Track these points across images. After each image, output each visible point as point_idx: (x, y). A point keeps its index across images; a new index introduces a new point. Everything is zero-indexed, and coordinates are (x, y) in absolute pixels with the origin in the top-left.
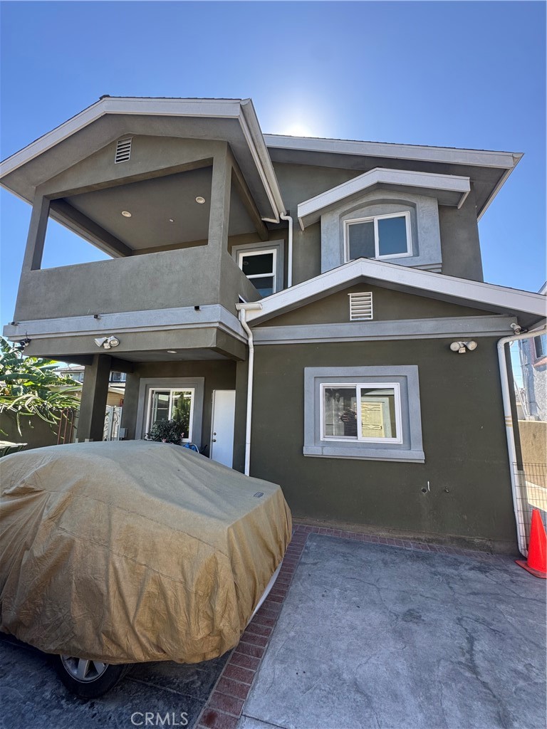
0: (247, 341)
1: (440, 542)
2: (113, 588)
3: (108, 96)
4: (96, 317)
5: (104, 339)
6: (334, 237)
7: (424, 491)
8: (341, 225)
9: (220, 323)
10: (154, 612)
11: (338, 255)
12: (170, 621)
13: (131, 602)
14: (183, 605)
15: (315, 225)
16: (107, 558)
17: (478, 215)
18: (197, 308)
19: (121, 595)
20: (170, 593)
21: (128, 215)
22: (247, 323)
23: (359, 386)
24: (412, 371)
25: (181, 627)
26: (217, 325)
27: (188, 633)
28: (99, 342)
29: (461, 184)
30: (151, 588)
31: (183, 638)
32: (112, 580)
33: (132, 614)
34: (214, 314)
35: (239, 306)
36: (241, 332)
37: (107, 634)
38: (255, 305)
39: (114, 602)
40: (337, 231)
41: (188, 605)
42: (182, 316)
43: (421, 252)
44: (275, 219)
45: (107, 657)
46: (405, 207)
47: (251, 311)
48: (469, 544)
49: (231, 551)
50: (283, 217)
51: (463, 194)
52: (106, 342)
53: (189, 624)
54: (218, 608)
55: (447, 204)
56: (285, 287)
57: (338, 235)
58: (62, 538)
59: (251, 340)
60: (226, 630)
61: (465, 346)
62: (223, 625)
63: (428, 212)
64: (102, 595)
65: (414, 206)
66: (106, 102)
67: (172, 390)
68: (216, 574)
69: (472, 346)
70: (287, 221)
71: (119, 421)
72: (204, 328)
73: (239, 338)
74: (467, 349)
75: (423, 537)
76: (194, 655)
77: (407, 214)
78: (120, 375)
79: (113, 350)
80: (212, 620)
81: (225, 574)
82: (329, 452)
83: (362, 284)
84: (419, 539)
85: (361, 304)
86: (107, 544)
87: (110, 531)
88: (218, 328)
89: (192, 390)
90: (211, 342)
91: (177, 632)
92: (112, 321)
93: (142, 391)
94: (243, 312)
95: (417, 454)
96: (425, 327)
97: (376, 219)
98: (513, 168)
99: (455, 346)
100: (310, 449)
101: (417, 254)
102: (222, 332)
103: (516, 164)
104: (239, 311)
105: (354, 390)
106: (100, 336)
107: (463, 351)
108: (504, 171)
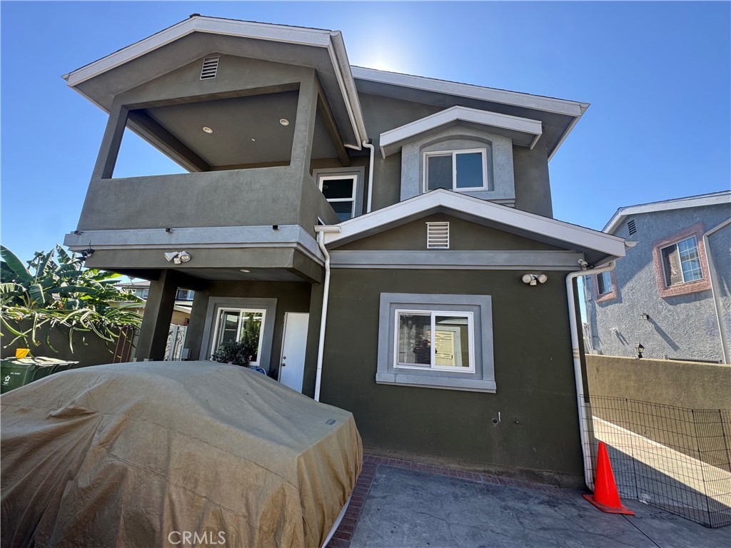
0: (324, 264)
1: (510, 475)
2: (167, 522)
3: (198, 15)
4: (168, 230)
5: (175, 253)
6: (414, 168)
7: (495, 421)
8: (421, 156)
9: (298, 243)
11: (417, 184)
14: (245, 542)
15: (396, 154)
17: (549, 156)
18: (275, 227)
20: (231, 529)
21: (209, 131)
22: (325, 245)
23: (434, 314)
24: (485, 301)
26: (295, 245)
28: (169, 256)
29: (534, 127)
30: (210, 522)
32: (166, 515)
34: (292, 234)
35: (317, 228)
36: (319, 254)
38: (333, 228)
40: (417, 162)
41: (251, 542)
42: (260, 234)
43: (496, 188)
44: (358, 146)
46: (482, 144)
47: (329, 234)
48: (538, 478)
49: (301, 482)
50: (365, 145)
51: (535, 136)
52: (176, 256)
54: (283, 545)
55: (521, 144)
56: (364, 212)
57: (417, 166)
58: (112, 467)
59: (328, 263)
61: (536, 279)
63: (503, 150)
64: (154, 531)
65: (490, 144)
66: (196, 20)
67: (243, 311)
68: (283, 507)
69: (543, 279)
70: (369, 149)
71: (183, 341)
72: (281, 248)
73: (316, 260)
74: (538, 282)
75: (493, 470)
77: (483, 151)
78: (186, 293)
79: (183, 266)
81: (293, 507)
82: (402, 380)
83: (440, 213)
84: (489, 472)
85: (438, 233)
88: (296, 249)
89: (264, 312)
90: (287, 262)
92: (185, 235)
93: (210, 311)
94: (322, 234)
95: (488, 384)
96: (499, 259)
97: (455, 153)
98: (581, 116)
99: (527, 278)
100: (383, 377)
101: (492, 188)
102: (299, 253)
103: (582, 113)
104: (317, 233)
105: (429, 318)
106: (170, 250)
107: (534, 283)
108: (573, 118)
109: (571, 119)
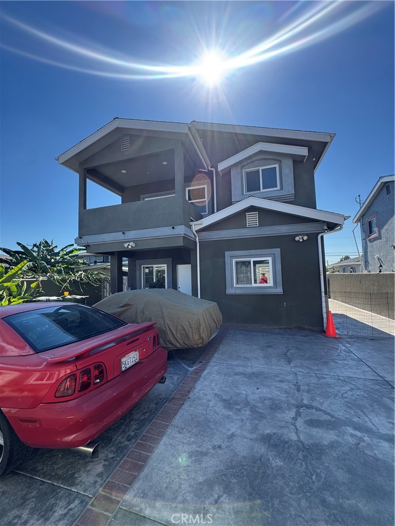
0: (196, 240)
1: (290, 329)
2: (168, 329)
3: (118, 118)
4: (123, 233)
5: (128, 243)
6: (238, 182)
7: (283, 307)
8: (242, 173)
9: (184, 234)
10: (181, 334)
11: (240, 190)
12: (187, 336)
13: (174, 332)
14: (190, 330)
15: (228, 172)
16: (164, 321)
17: (314, 168)
18: (173, 228)
19: (171, 330)
20: (186, 329)
21: (125, 172)
22: (196, 231)
23: (252, 260)
24: (277, 251)
25: (191, 337)
26: (183, 235)
27: (193, 338)
28: (126, 245)
29: (303, 151)
30: (180, 328)
31: (192, 340)
32: (167, 327)
33: (175, 334)
34: (181, 230)
35: (191, 223)
36: (193, 236)
37: (168, 341)
38: (199, 222)
39: (169, 332)
40: (240, 176)
41: (192, 331)
42: (166, 231)
43: (284, 188)
44: (205, 169)
45: (168, 348)
46: (276, 162)
47: (197, 226)
48: (304, 329)
49: (203, 317)
50: (210, 169)
51: (305, 156)
52: (129, 245)
53: (193, 336)
54: (201, 331)
55: (297, 161)
56: (213, 212)
57: (240, 179)
58: (146, 317)
59: (197, 239)
60: (204, 337)
61: (303, 238)
62: (203, 335)
63: (288, 165)
64: (164, 331)
65: (281, 161)
66: (117, 121)
67: (154, 266)
68: (199, 322)
69: (305, 238)
70: (212, 171)
71: (127, 284)
72: (177, 237)
73: (192, 239)
74: (303, 239)
75: (282, 327)
76: (195, 344)
77: (277, 166)
79: (132, 249)
80: (200, 335)
81: (202, 322)
82: (238, 292)
83: (252, 209)
84: (281, 328)
85: (252, 219)
86: (163, 318)
87: (163, 314)
88: (183, 237)
89: (166, 265)
90: (180, 243)
91: (190, 338)
92: (132, 234)
93: (138, 267)
94: (193, 226)
95: (280, 290)
96: (284, 229)
97: (261, 168)
98: (331, 142)
99: (297, 239)
100: (229, 291)
101: (282, 189)
102: (185, 238)
103: (332, 140)
104: (191, 226)
105: (249, 262)
106: (126, 242)
107: (301, 240)
108: (326, 143)
109: (325, 144)
